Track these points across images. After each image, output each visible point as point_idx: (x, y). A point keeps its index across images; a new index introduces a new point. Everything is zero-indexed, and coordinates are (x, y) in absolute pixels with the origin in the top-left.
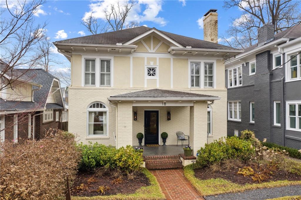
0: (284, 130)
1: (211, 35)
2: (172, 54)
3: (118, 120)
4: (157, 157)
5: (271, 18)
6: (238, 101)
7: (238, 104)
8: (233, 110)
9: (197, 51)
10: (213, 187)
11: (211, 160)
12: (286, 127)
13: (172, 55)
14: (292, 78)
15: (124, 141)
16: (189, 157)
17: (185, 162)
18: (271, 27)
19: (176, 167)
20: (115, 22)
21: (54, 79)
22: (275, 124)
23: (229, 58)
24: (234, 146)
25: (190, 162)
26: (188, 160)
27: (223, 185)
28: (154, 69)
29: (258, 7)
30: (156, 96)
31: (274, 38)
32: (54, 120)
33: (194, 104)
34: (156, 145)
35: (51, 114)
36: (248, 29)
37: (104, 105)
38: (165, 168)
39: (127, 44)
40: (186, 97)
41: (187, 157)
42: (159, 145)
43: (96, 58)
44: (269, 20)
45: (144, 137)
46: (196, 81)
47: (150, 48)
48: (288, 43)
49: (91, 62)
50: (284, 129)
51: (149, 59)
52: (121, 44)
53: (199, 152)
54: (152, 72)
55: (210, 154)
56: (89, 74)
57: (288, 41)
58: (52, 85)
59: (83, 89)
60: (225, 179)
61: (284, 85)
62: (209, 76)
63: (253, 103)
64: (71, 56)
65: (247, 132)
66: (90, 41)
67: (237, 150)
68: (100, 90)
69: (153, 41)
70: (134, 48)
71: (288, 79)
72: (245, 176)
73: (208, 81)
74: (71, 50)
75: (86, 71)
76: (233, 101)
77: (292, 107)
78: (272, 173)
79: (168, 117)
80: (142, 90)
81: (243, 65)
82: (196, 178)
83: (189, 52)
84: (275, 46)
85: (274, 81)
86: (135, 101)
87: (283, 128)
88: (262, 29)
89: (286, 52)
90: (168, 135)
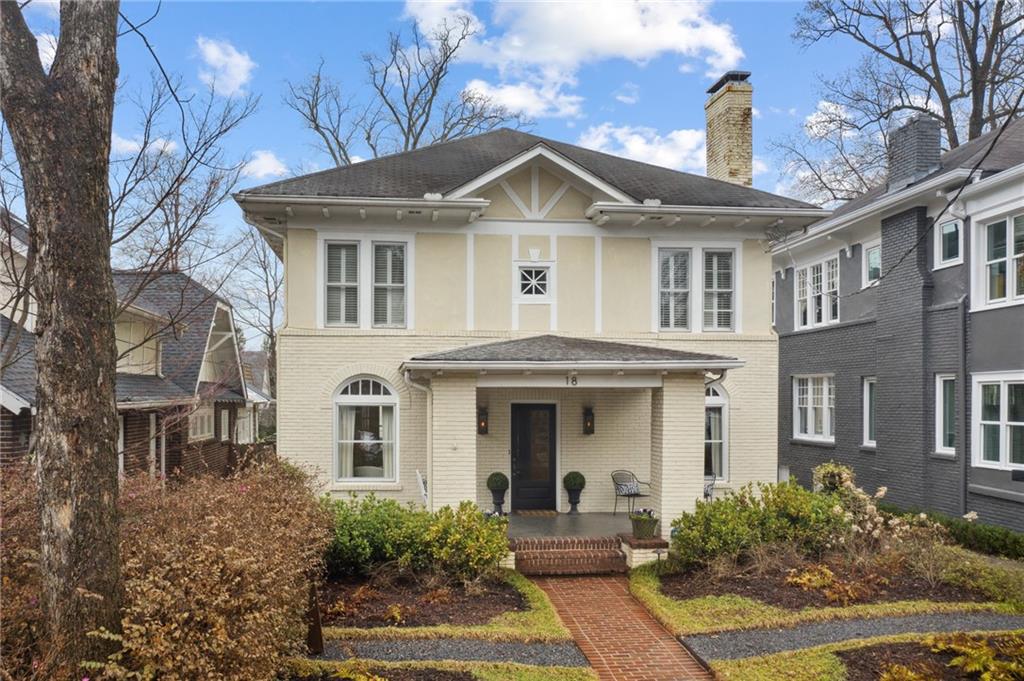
0: (966, 469)
1: (728, 158)
2: (599, 223)
3: (434, 428)
4: (550, 540)
5: (968, 76)
6: (825, 375)
7: (825, 387)
8: (810, 406)
9: (678, 214)
10: (708, 616)
11: (709, 546)
12: (970, 459)
13: (600, 226)
14: (991, 298)
15: (452, 491)
16: (648, 542)
17: (634, 556)
18: (931, 128)
19: (608, 569)
20: (402, 95)
21: (219, 305)
22: (941, 449)
23: (786, 236)
24: (785, 508)
25: (649, 555)
26: (642, 551)
27: (738, 612)
28: (541, 272)
29: (922, 33)
30: (546, 357)
31: (941, 164)
32: (216, 435)
33: (663, 382)
34: (547, 512)
35: (209, 417)
36: (882, 115)
37: (384, 388)
38: (574, 572)
39: (457, 195)
40: (638, 359)
41: (642, 542)
42: (558, 514)
43: (359, 241)
44: (962, 81)
45: (510, 486)
46: (674, 312)
47: (529, 207)
48: (979, 183)
49: (343, 254)
50: (966, 466)
51: (527, 241)
52: (438, 196)
53: (675, 523)
54: (533, 280)
55: (707, 530)
56: (338, 289)
57: (977, 180)
58: (213, 324)
59: (323, 336)
60: (747, 596)
61: (965, 321)
62: (720, 295)
63: (874, 380)
64: (286, 236)
65: (831, 468)
66: (342, 188)
67: (794, 520)
68: (374, 340)
69: (540, 185)
70: (479, 208)
71: (980, 300)
72: (806, 589)
73: (715, 310)
74: (285, 214)
75: (329, 281)
76: (809, 376)
77: (990, 391)
78: (887, 583)
79: (585, 423)
80: (505, 340)
81: (843, 252)
82: (663, 596)
83: (652, 218)
84: (939, 194)
85: (937, 307)
86: (485, 373)
87: (962, 463)
88: (902, 135)
89: (973, 211)
90: (586, 480)
